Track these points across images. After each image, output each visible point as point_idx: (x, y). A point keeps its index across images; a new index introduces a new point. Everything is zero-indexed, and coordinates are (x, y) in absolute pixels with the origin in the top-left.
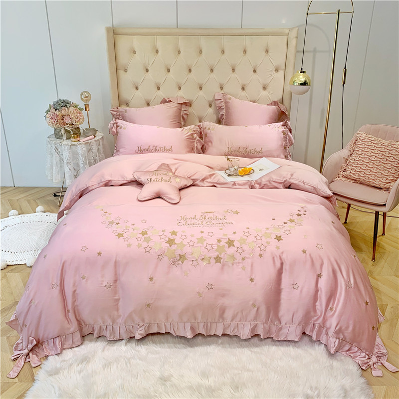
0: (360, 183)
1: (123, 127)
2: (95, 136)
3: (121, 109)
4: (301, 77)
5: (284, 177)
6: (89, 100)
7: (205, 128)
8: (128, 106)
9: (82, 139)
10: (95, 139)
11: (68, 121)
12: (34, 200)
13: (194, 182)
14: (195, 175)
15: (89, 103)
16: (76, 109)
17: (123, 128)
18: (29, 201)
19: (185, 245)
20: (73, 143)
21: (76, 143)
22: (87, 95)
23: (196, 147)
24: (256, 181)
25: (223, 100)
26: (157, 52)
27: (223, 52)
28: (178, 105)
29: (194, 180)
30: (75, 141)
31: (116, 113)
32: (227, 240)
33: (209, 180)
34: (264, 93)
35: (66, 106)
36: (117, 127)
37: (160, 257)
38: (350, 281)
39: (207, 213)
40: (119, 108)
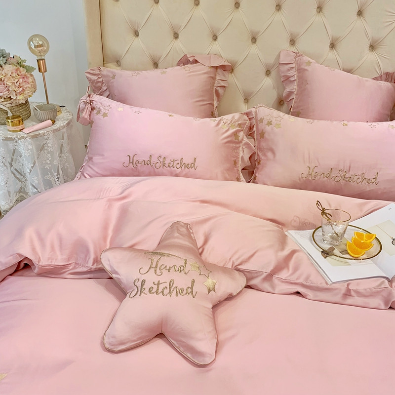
1: (103, 111)
2: (54, 122)
3: (105, 71)
6: (46, 52)
8: (119, 66)
9: (31, 127)
15: (47, 57)
16: (17, 70)
17: (102, 113)
20: (10, 135)
21: (14, 135)
22: (41, 43)
25: (293, 65)
28: (210, 70)
30: (14, 131)
31: (95, 78)
34: (371, 57)
36: (93, 109)
40: (102, 68)
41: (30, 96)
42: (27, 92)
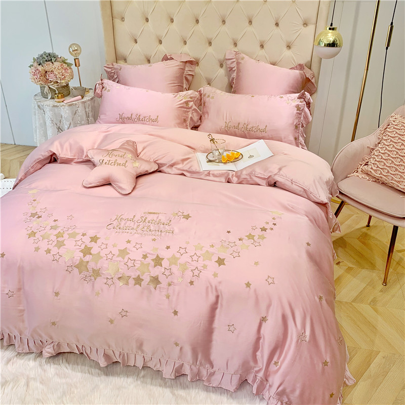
0: (383, 183)
2: (82, 97)
3: (116, 66)
4: (330, 35)
5: (270, 172)
6: (79, 54)
7: (205, 95)
8: (126, 62)
9: (69, 100)
10: (83, 100)
11: (51, 77)
13: (159, 167)
14: (163, 159)
15: (79, 57)
16: (61, 65)
17: (107, 90)
19: (102, 257)
20: (56, 104)
21: (58, 104)
22: (76, 48)
23: (191, 118)
24: (236, 172)
25: (234, 60)
28: (181, 63)
29: (160, 165)
30: (58, 102)
31: (110, 70)
32: (154, 257)
33: (180, 166)
34: (287, 53)
35: (51, 60)
36: (103, 88)
37: (69, 269)
38: (305, 332)
39: (150, 213)
41: (69, 81)
42: (67, 78)
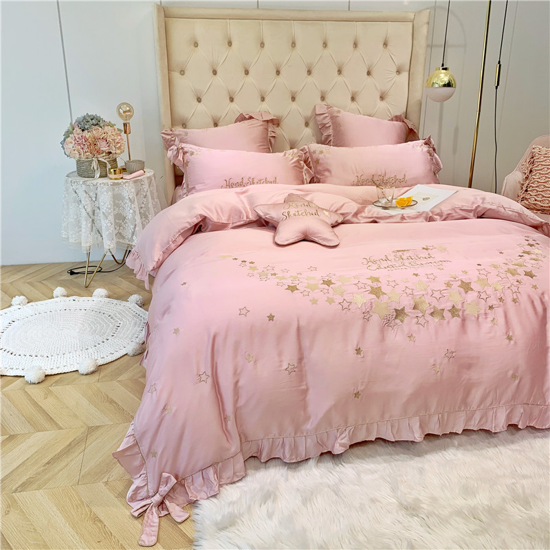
2: (144, 172)
3: (176, 131)
4: (442, 76)
5: (475, 203)
6: (131, 116)
7: (314, 152)
8: (185, 127)
10: (145, 176)
11: (104, 147)
12: (40, 282)
13: (344, 218)
14: (342, 209)
16: (114, 130)
17: (195, 154)
18: (31, 284)
19: (399, 295)
22: (128, 109)
23: (306, 179)
25: (327, 115)
26: (230, 44)
27: (325, 45)
28: (263, 123)
29: (344, 215)
30: (116, 179)
31: (169, 137)
32: (459, 283)
33: (363, 214)
34: (382, 105)
35: (98, 124)
37: (366, 316)
39: (399, 251)
40: (173, 129)
